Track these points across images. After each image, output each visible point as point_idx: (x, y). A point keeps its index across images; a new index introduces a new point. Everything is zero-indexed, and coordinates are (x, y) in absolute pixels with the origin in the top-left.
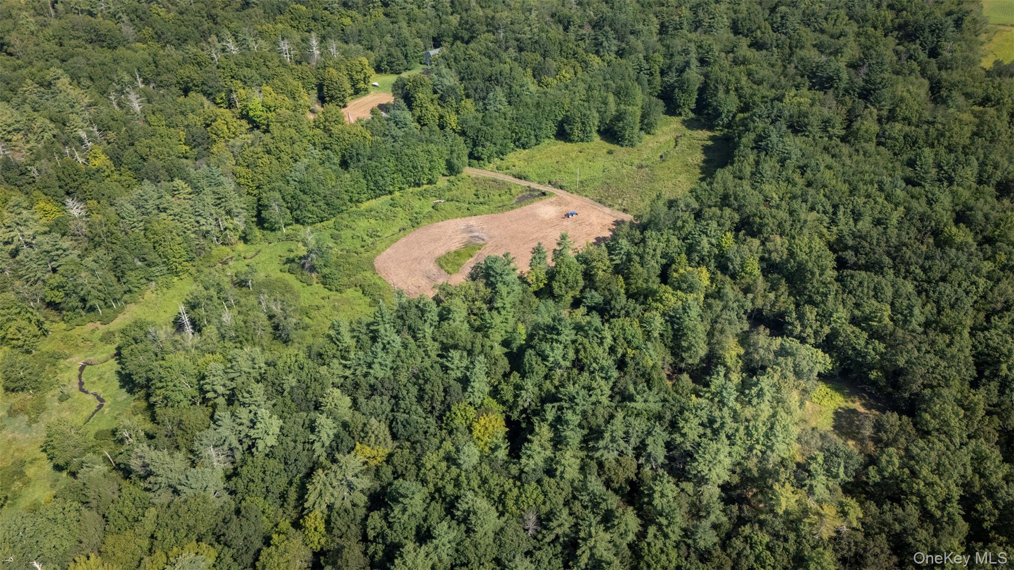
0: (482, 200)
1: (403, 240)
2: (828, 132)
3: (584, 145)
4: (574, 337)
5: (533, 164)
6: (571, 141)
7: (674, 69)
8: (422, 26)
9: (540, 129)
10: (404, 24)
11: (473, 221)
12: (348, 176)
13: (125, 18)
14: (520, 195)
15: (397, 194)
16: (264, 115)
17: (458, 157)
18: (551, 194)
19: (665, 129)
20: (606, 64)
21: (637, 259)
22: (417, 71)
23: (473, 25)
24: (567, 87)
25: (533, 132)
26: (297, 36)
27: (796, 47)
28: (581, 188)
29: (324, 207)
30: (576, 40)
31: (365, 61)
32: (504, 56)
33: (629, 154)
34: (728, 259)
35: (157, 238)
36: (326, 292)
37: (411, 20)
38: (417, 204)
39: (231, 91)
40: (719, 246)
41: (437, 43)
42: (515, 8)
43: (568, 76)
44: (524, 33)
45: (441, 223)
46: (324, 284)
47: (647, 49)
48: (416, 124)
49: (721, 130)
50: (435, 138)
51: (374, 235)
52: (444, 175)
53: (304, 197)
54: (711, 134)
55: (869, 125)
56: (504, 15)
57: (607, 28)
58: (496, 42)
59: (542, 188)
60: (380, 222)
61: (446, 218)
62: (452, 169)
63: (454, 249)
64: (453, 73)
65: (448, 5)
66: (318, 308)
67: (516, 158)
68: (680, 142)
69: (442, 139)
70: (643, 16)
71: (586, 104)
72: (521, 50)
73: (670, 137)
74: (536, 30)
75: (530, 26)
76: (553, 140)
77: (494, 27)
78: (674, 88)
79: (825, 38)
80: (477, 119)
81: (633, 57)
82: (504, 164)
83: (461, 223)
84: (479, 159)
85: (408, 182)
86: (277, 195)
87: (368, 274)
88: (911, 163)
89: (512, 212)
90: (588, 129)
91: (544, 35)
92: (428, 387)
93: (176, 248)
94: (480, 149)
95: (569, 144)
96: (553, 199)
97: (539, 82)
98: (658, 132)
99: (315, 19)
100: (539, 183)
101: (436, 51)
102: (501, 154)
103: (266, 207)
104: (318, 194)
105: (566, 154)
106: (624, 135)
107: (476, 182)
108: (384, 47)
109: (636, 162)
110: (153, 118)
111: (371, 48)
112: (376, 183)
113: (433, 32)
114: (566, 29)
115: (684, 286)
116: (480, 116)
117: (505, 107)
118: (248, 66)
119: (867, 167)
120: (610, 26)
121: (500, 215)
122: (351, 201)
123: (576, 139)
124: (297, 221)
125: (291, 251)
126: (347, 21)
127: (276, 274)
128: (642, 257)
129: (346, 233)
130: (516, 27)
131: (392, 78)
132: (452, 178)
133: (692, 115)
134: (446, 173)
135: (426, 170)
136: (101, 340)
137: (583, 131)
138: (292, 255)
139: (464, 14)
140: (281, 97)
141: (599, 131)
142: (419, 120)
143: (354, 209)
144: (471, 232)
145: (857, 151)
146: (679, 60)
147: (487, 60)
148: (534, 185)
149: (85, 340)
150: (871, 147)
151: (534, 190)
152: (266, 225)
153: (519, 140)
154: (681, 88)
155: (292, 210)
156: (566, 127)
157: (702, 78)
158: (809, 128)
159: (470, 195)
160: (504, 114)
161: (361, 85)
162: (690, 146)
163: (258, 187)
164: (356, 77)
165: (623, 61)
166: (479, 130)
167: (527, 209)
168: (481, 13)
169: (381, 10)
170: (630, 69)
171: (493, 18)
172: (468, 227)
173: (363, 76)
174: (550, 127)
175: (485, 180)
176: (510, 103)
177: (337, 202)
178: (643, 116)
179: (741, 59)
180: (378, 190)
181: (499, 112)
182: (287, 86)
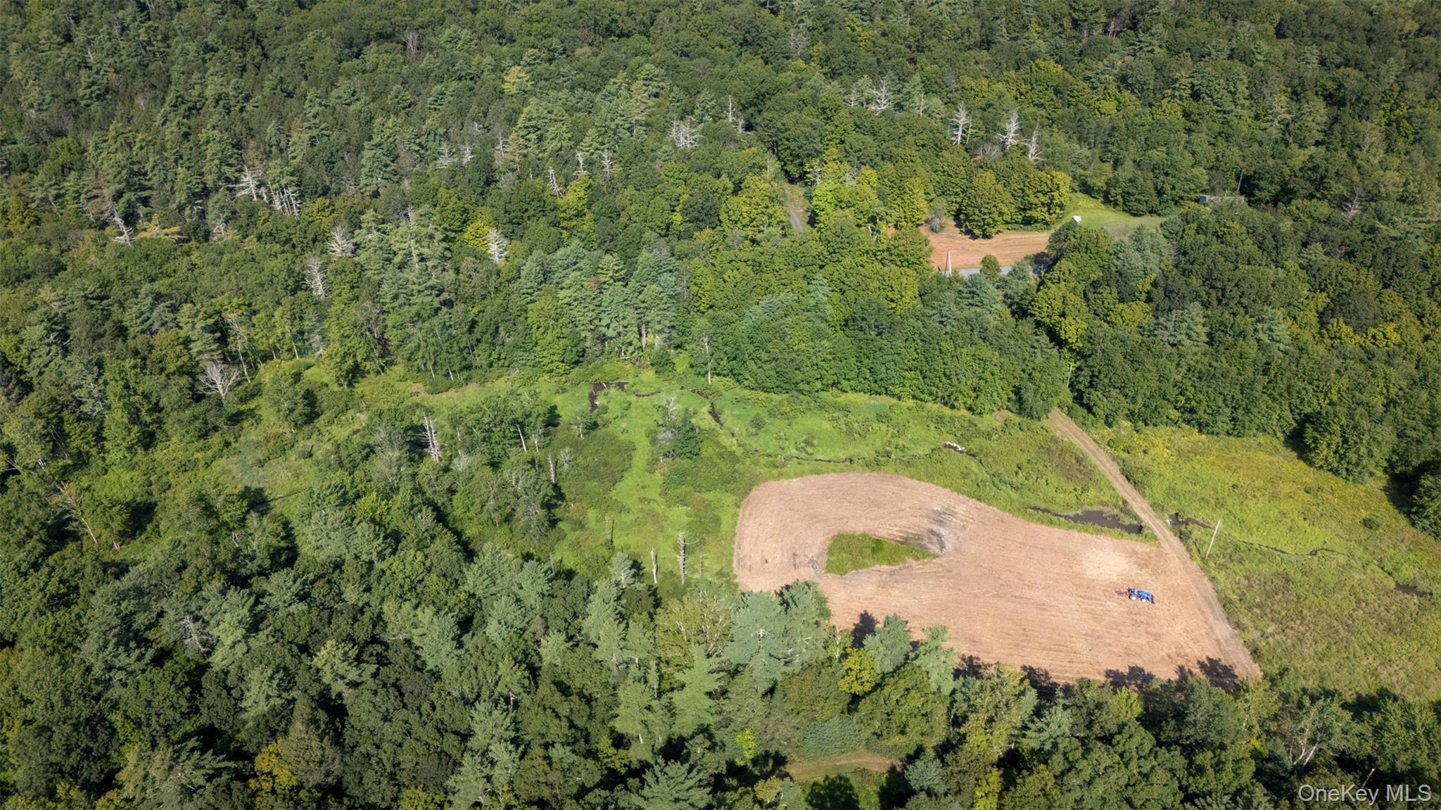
0: (1021, 478)
1: (832, 478)
5: (1187, 465)
14: (1096, 508)
15: (908, 402)
17: (1037, 392)
18: (1151, 538)
38: (917, 433)
45: (913, 482)
52: (1006, 408)
53: (749, 347)
59: (1149, 518)
61: (930, 478)
67: (1166, 440)
82: (1132, 440)
83: (943, 499)
84: (1089, 409)
86: (710, 330)
87: (728, 500)
89: (1044, 529)
94: (1096, 394)
95: (1305, 465)
100: (1154, 505)
102: (1149, 419)
105: (1275, 480)
106: (1423, 507)
107: (1048, 444)
109: (1409, 574)
123: (1321, 461)
127: (634, 434)
132: (1015, 419)
134: (1010, 406)
137: (1342, 456)
144: (941, 522)
148: (1139, 505)
151: (1131, 513)
153: (1192, 411)
156: (1309, 431)
172: (946, 512)
175: (1065, 451)
181: (1173, 345)
182: (901, 178)
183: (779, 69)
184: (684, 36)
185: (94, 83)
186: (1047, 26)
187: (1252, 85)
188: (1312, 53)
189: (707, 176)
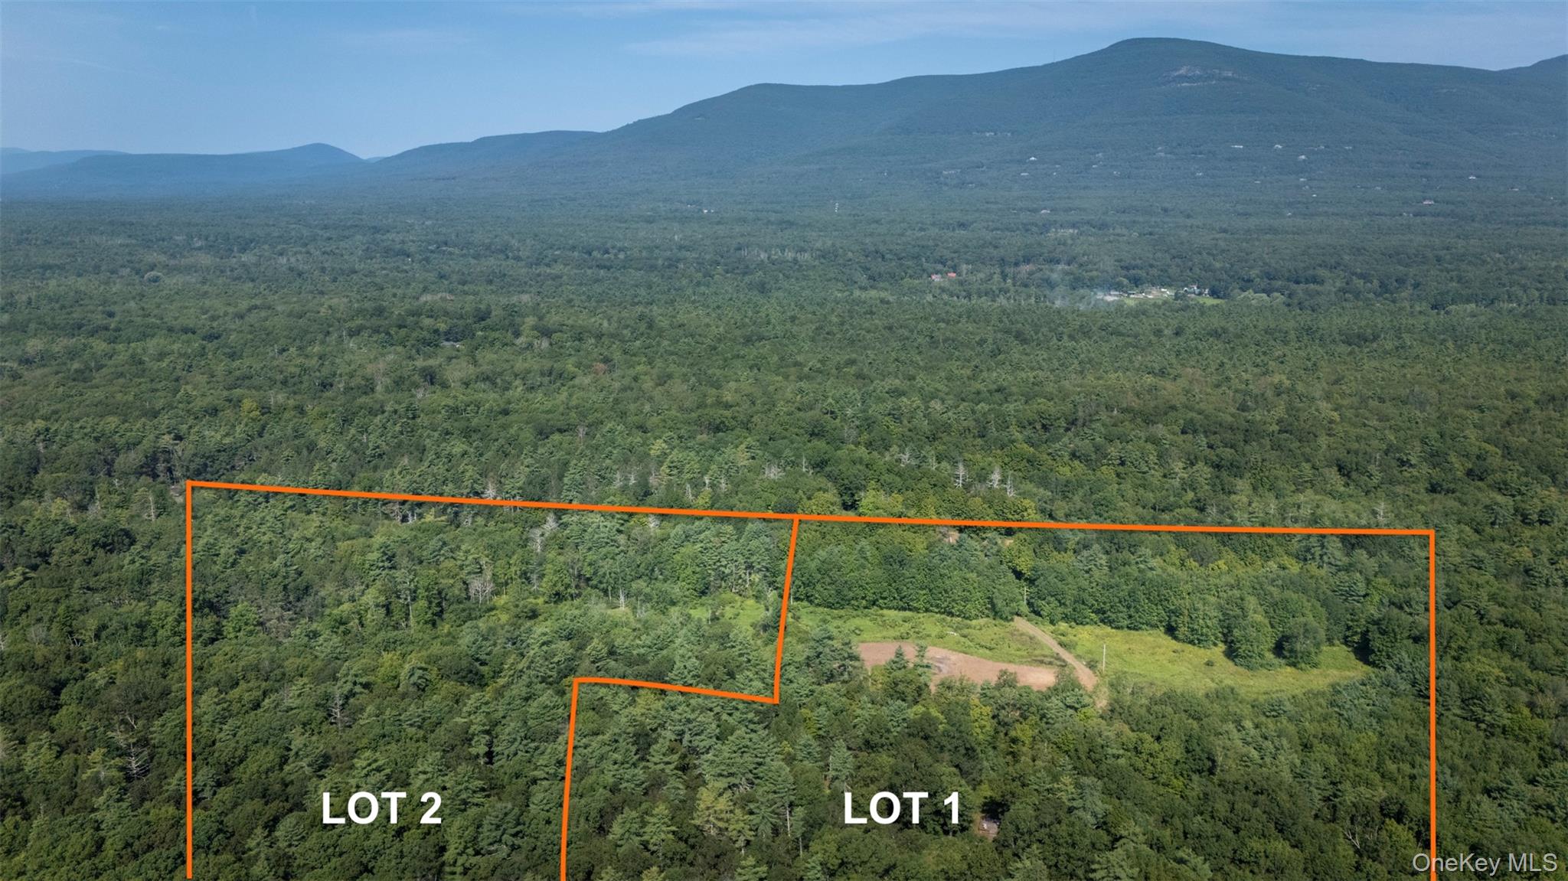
0: (992, 645)
3: (1192, 648)
6: (1177, 639)
9: (1137, 609)
14: (1040, 658)
38: (927, 627)
43: (1224, 568)
51: (854, 632)
52: (985, 615)
53: (817, 575)
62: (994, 610)
69: (995, 574)
76: (1161, 633)
82: (1067, 630)
83: (942, 653)
84: (1038, 614)
90: (1199, 628)
94: (1041, 602)
98: (1315, 671)
105: (1154, 647)
109: (1229, 683)
123: (1182, 637)
124: (807, 598)
132: (993, 621)
135: (958, 599)
137: (1193, 630)
144: (940, 662)
151: (1059, 659)
155: (804, 584)
156: (1173, 618)
167: (1025, 668)
172: (944, 658)
178: (1284, 638)
181: (1087, 572)
182: (919, 500)
183: (838, 448)
184: (772, 428)
185: (378, 447)
186: (1024, 427)
187: (1160, 457)
188: (1203, 441)
189: (790, 491)
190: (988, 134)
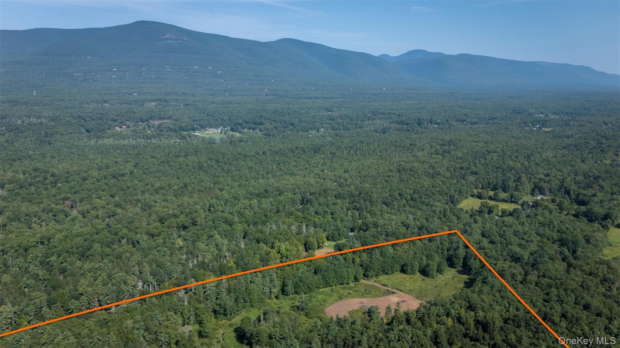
0: (368, 292)
1: (336, 304)
2: (514, 279)
3: (412, 276)
4: (398, 333)
5: (390, 281)
6: (407, 274)
7: (452, 249)
8: (347, 223)
9: (393, 267)
10: (339, 222)
11: (364, 300)
12: (317, 277)
13: (236, 214)
14: (384, 292)
15: (334, 287)
16: (286, 253)
17: (359, 275)
18: (397, 293)
19: (448, 273)
20: (423, 244)
21: (427, 315)
22: (343, 241)
23: (368, 224)
24: (405, 252)
25: (390, 268)
26: (297, 224)
27: (509, 244)
28: (410, 292)
29: (307, 288)
30: (411, 234)
31: (324, 236)
32: (380, 237)
33: (432, 281)
34: (461, 318)
35: (250, 292)
36: (306, 319)
37: (342, 220)
38: (342, 291)
39: (274, 243)
40: (459, 314)
41: (352, 230)
42: (386, 219)
43: (406, 247)
44: (389, 229)
45: (351, 299)
46: (306, 316)
47: (441, 240)
48: (343, 260)
49: (473, 276)
50: (350, 266)
51: (324, 301)
52: (353, 282)
53: (300, 283)
54: (469, 277)
55: (533, 277)
56: (381, 222)
57: (424, 230)
58: (377, 232)
59: (393, 291)
60: (327, 296)
61: (353, 298)
62: (356, 279)
63: (355, 309)
64: (359, 243)
65: (358, 216)
66: (304, 324)
67: (383, 278)
68: (455, 279)
69: (353, 267)
70: (441, 226)
71: (413, 259)
72: (387, 236)
73: (450, 276)
74: (394, 228)
75: (391, 226)
76: (399, 273)
77: (376, 226)
78: (453, 256)
79: (523, 242)
80: (367, 261)
81: (435, 242)
82: (378, 280)
83: (359, 300)
84: (367, 277)
85: (338, 283)
86: (291, 282)
87: (323, 314)
88: (548, 294)
89: (380, 298)
90: (414, 269)
91: (397, 231)
92: (347, 341)
93: (255, 297)
94: (368, 272)
95: (406, 275)
96: (397, 295)
97: (394, 249)
98: (445, 274)
99: (304, 218)
100: (392, 288)
101: (352, 234)
102: (377, 276)
103: (286, 285)
104: (305, 283)
105: (405, 278)
106: (429, 274)
107: (366, 285)
108: (331, 230)
109: (434, 285)
110: (249, 251)
111: (325, 231)
112: (326, 281)
113: (351, 226)
114: (407, 229)
115: (441, 323)
116: (369, 260)
117: (379, 257)
118: (280, 234)
119: (528, 294)
120: (426, 229)
121: (375, 299)
122: (316, 287)
123: (409, 273)
124: (296, 293)
125: (293, 303)
126: (317, 219)
127: (288, 311)
128: (428, 314)
129: (314, 299)
130: (386, 227)
131: (334, 243)
132: (356, 283)
133: (461, 268)
134: (353, 280)
135: (346, 278)
136: (229, 326)
137: (412, 270)
138: (294, 305)
139: (364, 220)
140: (292, 247)
141: (419, 271)
142: (344, 259)
143: (317, 291)
144: (363, 304)
145: (526, 287)
146: (455, 245)
147: (373, 239)
148: (390, 289)
149: (223, 325)
150: (532, 286)
151: (390, 291)
152: (285, 293)
153: (384, 271)
154: (455, 257)
155: (295, 288)
156: (405, 267)
157: (465, 253)
158: (505, 276)
159: (363, 290)
160: (379, 260)
161: (321, 245)
162: (458, 281)
163: (284, 279)
164: (320, 241)
165: (430, 244)
166: (368, 265)
167: (386, 298)
168: (371, 220)
169: (330, 216)
170: (433, 247)
171: (376, 222)
172: (361, 302)
173: (322, 241)
174: (398, 267)
175: (370, 285)
176: (381, 256)
177: (311, 287)
178: (438, 266)
179: (482, 247)
180: (327, 285)
190: (88, 57)
